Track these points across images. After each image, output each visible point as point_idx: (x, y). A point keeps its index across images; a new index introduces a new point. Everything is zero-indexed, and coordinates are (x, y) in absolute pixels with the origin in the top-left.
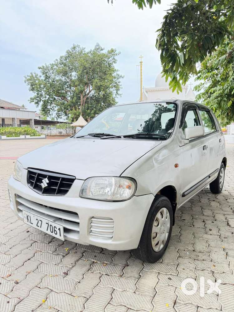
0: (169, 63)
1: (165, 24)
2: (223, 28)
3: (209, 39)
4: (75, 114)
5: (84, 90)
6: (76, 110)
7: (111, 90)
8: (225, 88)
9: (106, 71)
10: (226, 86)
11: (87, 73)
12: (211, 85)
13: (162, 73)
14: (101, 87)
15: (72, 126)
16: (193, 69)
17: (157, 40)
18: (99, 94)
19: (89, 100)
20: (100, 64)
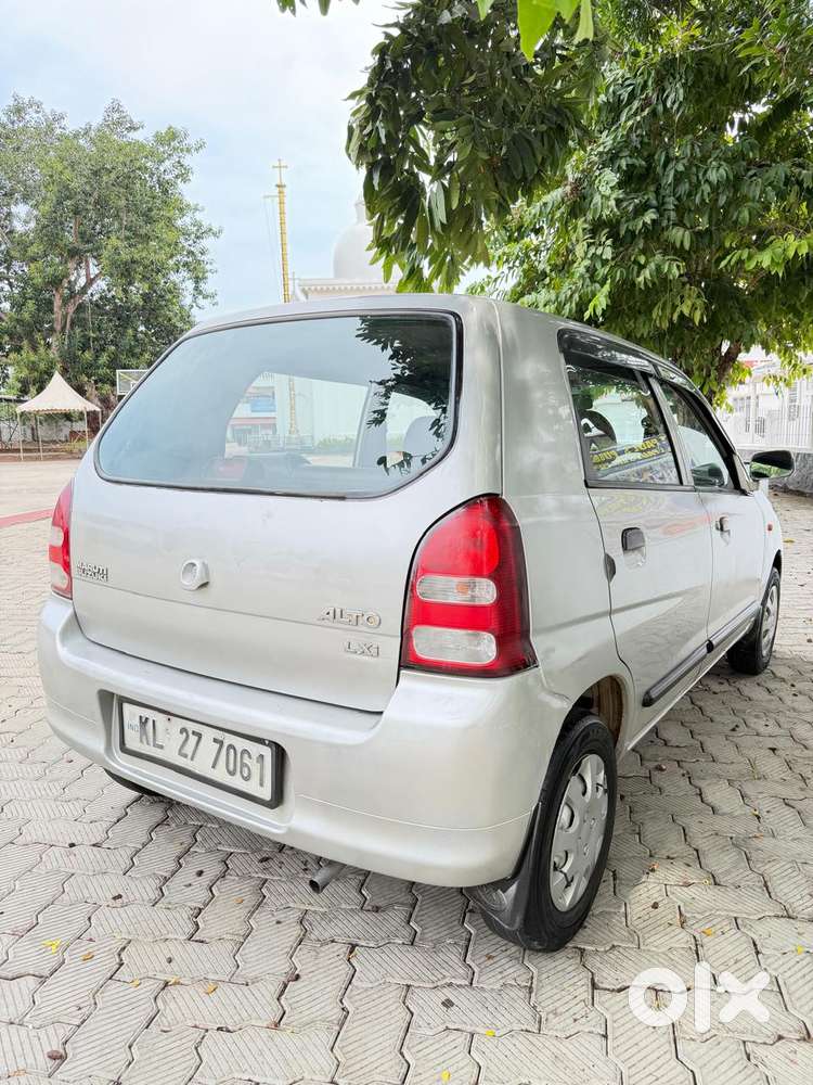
0: (395, 216)
1: (379, 75)
2: (567, 111)
3: (525, 144)
4: (33, 367)
5: (66, 276)
6: (35, 349)
7: (174, 277)
8: (562, 298)
9: (150, 210)
10: (565, 291)
11: (76, 212)
12: (519, 284)
13: (369, 248)
14: (135, 266)
15: (22, 414)
16: (477, 244)
17: (351, 130)
18: (125, 291)
19: (88, 315)
20: (126, 182)
